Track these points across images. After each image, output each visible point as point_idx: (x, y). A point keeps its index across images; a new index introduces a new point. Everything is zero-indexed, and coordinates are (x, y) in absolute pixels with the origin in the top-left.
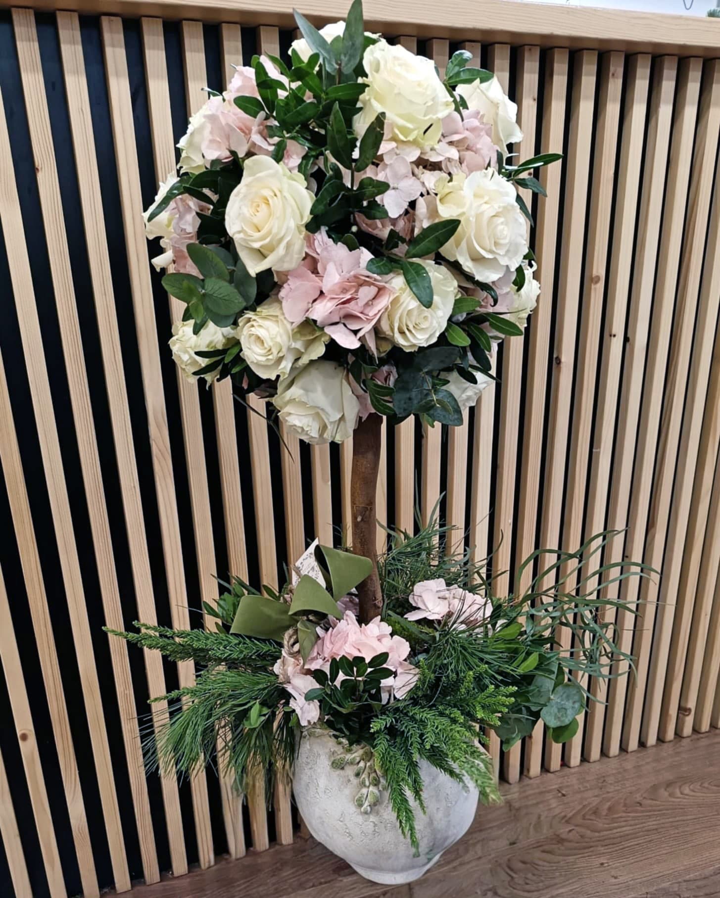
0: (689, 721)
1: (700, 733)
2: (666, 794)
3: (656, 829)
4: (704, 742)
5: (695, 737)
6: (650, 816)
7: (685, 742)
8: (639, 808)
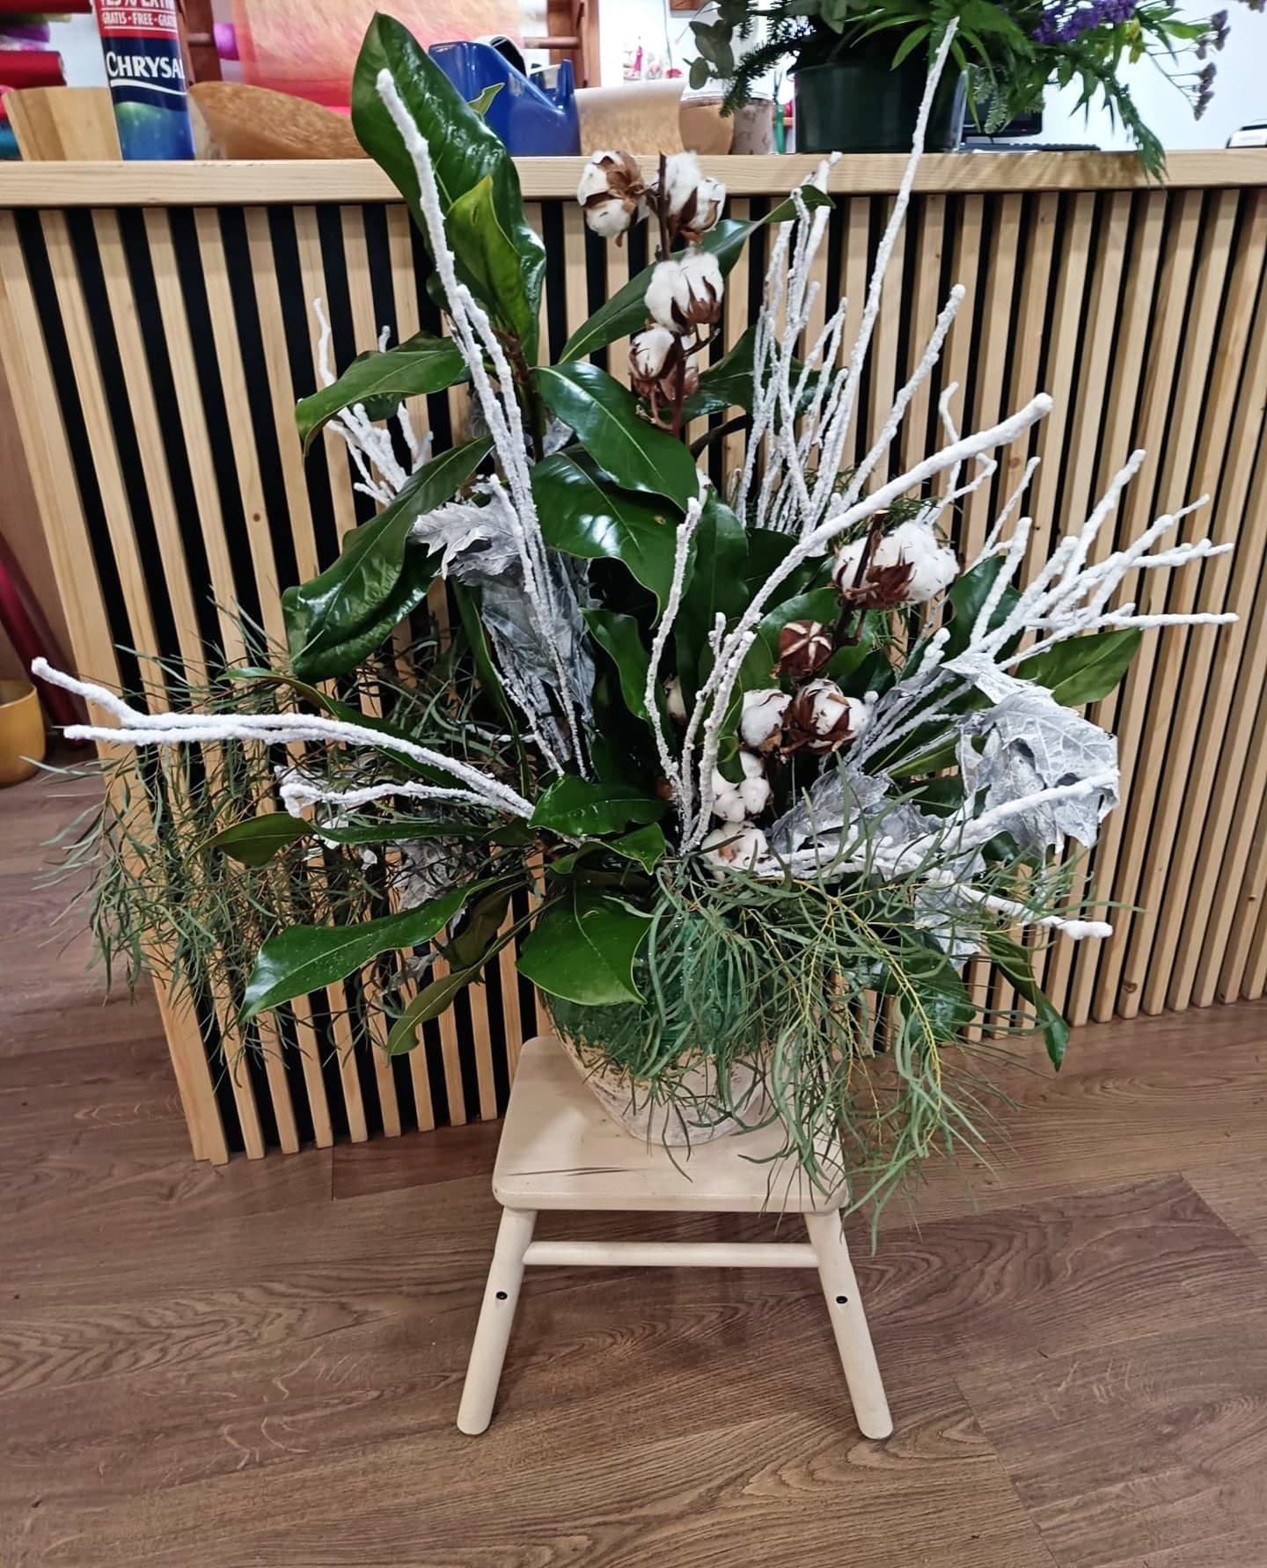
0: (1133, 1000)
1: (1149, 1015)
2: (1081, 1088)
3: (1056, 1131)
4: (1154, 1027)
5: (1141, 1019)
6: (1052, 1114)
7: (1126, 1025)
8: (1041, 1103)
